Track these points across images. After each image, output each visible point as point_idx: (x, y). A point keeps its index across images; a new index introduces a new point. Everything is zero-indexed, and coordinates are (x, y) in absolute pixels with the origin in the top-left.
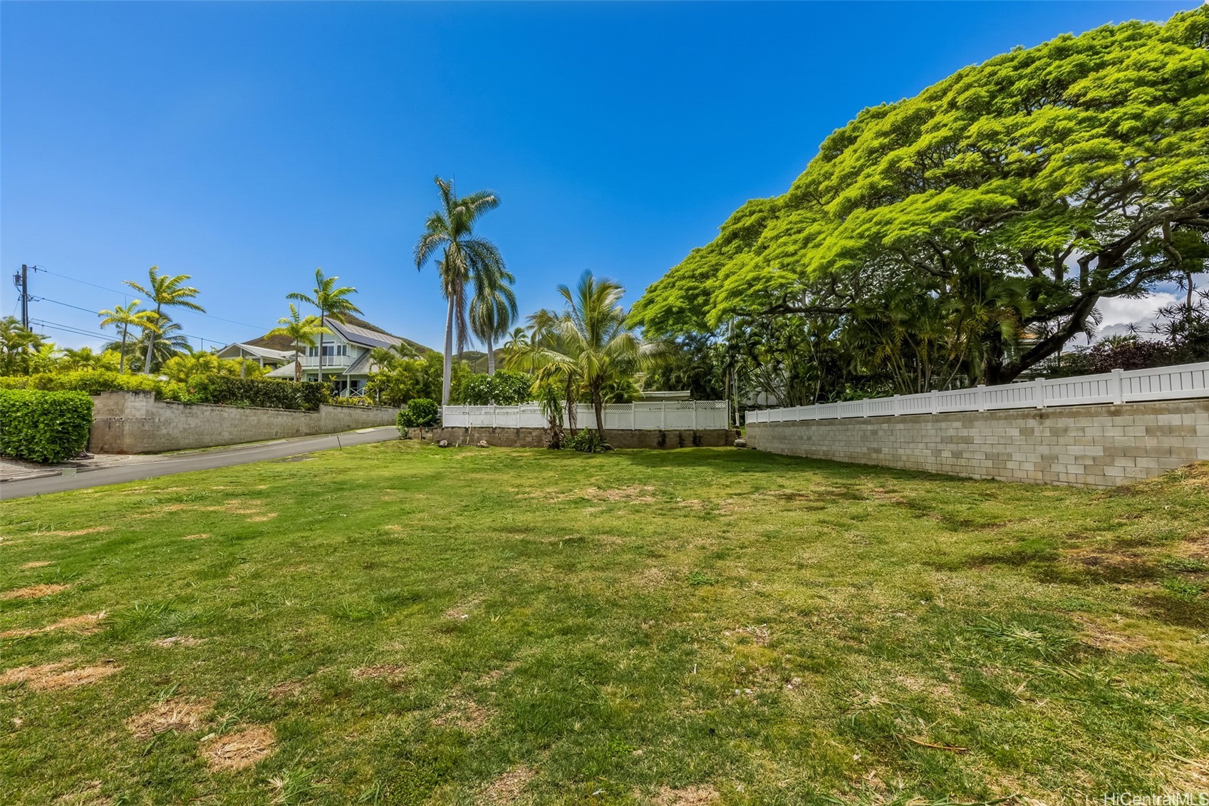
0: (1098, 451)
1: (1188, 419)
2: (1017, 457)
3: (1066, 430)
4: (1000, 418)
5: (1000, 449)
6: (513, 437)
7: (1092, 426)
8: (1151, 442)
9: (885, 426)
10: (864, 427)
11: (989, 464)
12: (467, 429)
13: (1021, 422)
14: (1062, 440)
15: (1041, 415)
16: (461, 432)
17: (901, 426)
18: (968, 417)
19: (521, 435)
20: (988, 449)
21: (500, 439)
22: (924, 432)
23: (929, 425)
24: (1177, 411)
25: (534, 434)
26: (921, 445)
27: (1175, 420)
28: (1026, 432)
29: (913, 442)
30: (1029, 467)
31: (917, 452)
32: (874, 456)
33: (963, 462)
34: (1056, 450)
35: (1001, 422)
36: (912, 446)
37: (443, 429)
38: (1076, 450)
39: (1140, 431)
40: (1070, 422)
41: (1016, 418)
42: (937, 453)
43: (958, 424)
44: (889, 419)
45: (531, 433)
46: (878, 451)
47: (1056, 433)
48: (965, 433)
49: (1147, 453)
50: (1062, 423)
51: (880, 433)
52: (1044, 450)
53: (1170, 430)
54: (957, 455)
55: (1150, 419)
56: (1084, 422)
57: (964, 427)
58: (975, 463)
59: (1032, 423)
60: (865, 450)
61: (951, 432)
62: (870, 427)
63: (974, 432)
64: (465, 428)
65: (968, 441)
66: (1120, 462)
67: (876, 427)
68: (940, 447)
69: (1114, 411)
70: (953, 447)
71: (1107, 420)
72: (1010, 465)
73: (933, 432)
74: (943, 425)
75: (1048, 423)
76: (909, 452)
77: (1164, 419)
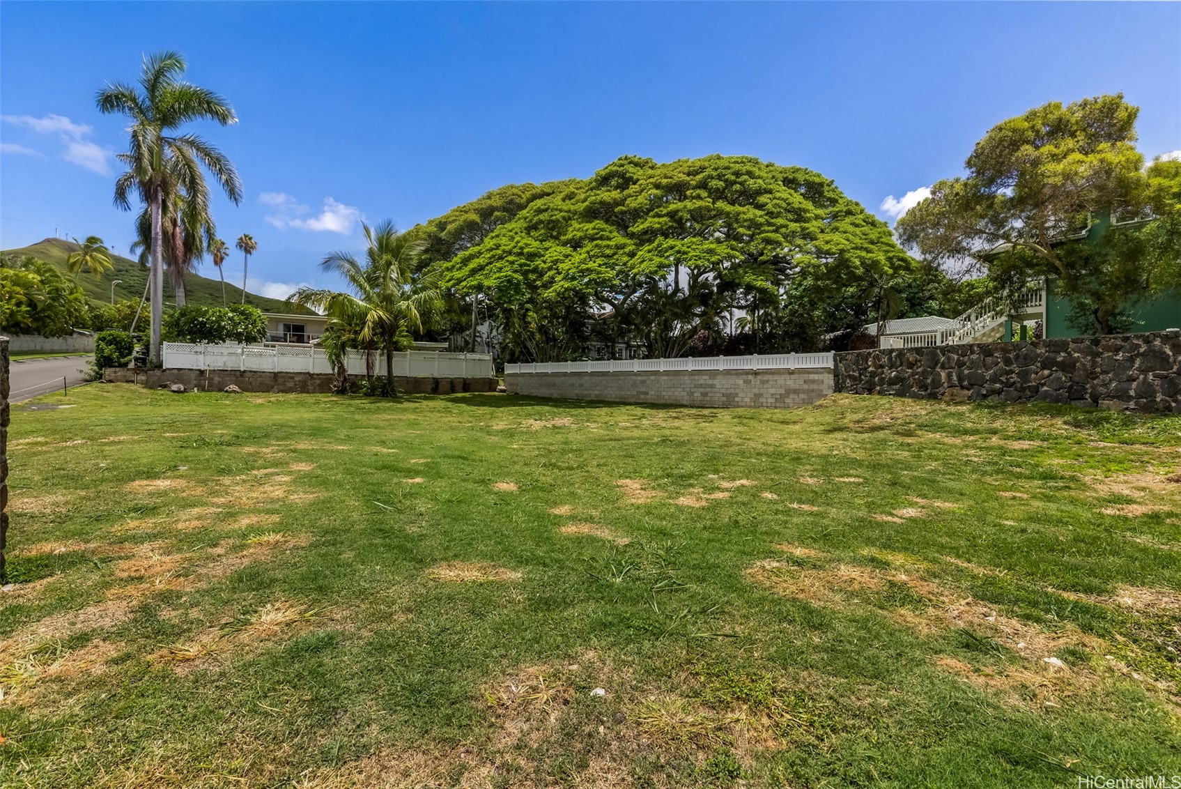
0: (783, 391)
1: (820, 377)
2: (741, 395)
3: (768, 381)
4: (732, 375)
5: (732, 391)
6: (268, 382)
7: (781, 380)
8: (806, 387)
9: (653, 378)
10: (635, 378)
11: (725, 399)
12: (202, 372)
13: (745, 377)
14: (765, 386)
15: (756, 373)
16: (193, 375)
17: (666, 378)
18: (713, 374)
19: (280, 381)
20: (724, 391)
21: (251, 383)
22: (682, 382)
23: (686, 378)
24: (817, 373)
25: (297, 379)
26: (679, 390)
27: (816, 377)
28: (747, 382)
29: (673, 387)
30: (748, 400)
31: (676, 393)
32: (642, 396)
33: (708, 399)
34: (762, 391)
35: (733, 377)
36: (672, 390)
37: (165, 371)
38: (772, 391)
39: (801, 382)
40: (770, 377)
41: (742, 374)
42: (691, 394)
43: (707, 377)
44: (656, 373)
45: (293, 378)
46: (646, 393)
47: (763, 382)
48: (710, 382)
49: (803, 391)
50: (766, 377)
51: (648, 382)
52: (756, 391)
53: (813, 381)
54: (704, 395)
55: (806, 377)
56: (777, 377)
57: (710, 379)
58: (716, 399)
59: (750, 377)
60: (635, 393)
61: (701, 382)
62: (639, 378)
63: (716, 382)
64: (199, 370)
65: (713, 386)
66: (792, 396)
67: (644, 378)
68: (693, 390)
69: (791, 372)
70: (702, 390)
71: (787, 377)
72: (737, 399)
73: (688, 382)
74: (696, 377)
75: (759, 377)
76: (670, 393)
77: (812, 376)
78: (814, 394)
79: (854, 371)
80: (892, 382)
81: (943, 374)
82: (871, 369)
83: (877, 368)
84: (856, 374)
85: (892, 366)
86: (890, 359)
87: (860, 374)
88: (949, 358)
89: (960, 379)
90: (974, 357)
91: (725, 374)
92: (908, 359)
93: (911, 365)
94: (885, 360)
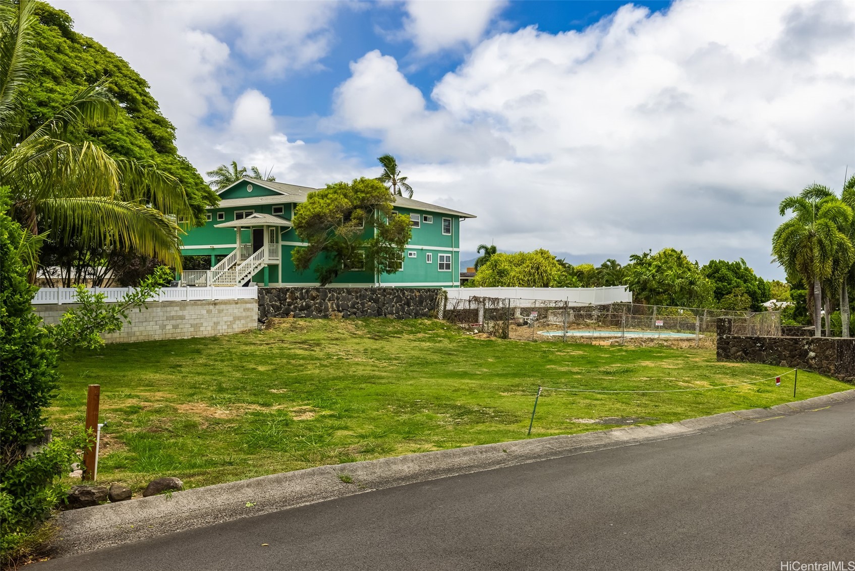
0: (231, 319)
2: (204, 324)
3: (223, 310)
4: (198, 305)
5: (198, 321)
8: (244, 314)
11: (192, 329)
13: (207, 307)
14: (221, 315)
15: (215, 303)
18: (183, 304)
20: (192, 322)
22: (154, 314)
23: (159, 309)
26: (151, 323)
28: (209, 312)
29: (146, 321)
30: (209, 328)
31: (149, 328)
33: (179, 330)
34: (219, 319)
35: (199, 307)
36: (145, 324)
38: (225, 319)
39: (242, 310)
41: (205, 305)
42: (163, 327)
43: (177, 308)
47: (220, 311)
48: (180, 313)
50: (222, 307)
52: (215, 320)
54: (176, 327)
55: (244, 306)
56: (228, 307)
57: (181, 310)
58: (185, 330)
59: (211, 307)
61: (173, 313)
63: (185, 313)
65: (182, 318)
66: (237, 322)
68: (165, 323)
70: (173, 322)
71: (234, 306)
72: (202, 329)
73: (161, 314)
74: (168, 308)
75: (217, 307)
76: (142, 329)
78: (249, 320)
79: (276, 301)
80: (302, 309)
81: (329, 304)
82: (288, 300)
83: (293, 300)
84: (278, 304)
85: (302, 298)
86: (302, 294)
87: (281, 303)
88: (333, 295)
89: (338, 306)
90: (344, 294)
91: (192, 305)
92: (312, 295)
93: (314, 298)
94: (298, 294)
